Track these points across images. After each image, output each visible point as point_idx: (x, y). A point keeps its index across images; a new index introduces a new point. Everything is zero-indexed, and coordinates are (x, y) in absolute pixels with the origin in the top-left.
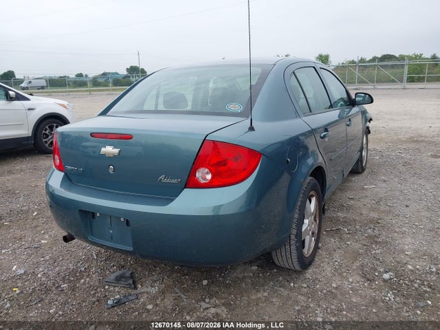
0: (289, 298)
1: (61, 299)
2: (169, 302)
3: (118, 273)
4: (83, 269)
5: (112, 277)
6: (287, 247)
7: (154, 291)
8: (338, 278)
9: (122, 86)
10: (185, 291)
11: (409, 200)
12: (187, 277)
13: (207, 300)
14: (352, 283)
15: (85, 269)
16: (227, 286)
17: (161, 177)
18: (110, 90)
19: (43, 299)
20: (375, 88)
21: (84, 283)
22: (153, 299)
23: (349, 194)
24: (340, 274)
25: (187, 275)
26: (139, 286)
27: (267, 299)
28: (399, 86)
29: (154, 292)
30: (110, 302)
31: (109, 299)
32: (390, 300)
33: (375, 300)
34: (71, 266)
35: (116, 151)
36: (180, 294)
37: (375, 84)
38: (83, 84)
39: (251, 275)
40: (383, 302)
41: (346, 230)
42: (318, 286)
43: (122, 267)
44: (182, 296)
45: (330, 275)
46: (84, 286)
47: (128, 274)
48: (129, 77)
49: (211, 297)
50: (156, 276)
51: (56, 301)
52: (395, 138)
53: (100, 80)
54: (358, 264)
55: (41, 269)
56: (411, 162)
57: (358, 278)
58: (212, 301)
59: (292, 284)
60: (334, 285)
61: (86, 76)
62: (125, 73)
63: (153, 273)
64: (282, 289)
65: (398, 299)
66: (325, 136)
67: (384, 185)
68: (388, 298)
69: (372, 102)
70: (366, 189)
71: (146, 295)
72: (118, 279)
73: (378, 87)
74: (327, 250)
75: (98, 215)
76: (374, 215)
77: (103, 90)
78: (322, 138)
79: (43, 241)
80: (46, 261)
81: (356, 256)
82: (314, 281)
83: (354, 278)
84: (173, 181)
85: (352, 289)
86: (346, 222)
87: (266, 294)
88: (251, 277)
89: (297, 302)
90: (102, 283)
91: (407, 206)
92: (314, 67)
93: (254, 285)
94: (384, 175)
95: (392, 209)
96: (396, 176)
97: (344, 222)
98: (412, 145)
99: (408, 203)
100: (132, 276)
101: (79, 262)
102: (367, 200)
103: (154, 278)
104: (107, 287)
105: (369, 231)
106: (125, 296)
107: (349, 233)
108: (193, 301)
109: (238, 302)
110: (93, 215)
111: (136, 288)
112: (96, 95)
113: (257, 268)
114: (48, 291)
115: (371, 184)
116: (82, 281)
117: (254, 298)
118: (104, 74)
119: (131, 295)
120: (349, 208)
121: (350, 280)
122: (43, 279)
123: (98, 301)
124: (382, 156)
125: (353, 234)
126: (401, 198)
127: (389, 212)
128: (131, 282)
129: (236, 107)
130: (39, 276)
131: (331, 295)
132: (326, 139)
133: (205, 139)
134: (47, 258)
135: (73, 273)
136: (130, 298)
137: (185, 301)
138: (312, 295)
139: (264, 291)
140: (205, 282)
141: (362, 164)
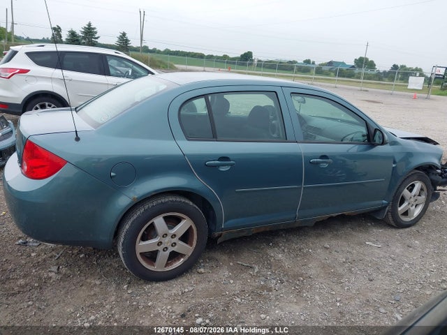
9: (344, 76)
10: (65, 255)
13: (61, 267)
36: (59, 255)
41: (257, 271)
48: (355, 68)
49: (68, 266)
57: (179, 310)
58: (63, 269)
59: (125, 287)
61: (313, 63)
62: (353, 64)
78: (207, 165)
83: (176, 309)
108: (55, 263)
118: (330, 63)
125: (254, 277)
133: (28, 139)
137: (52, 261)
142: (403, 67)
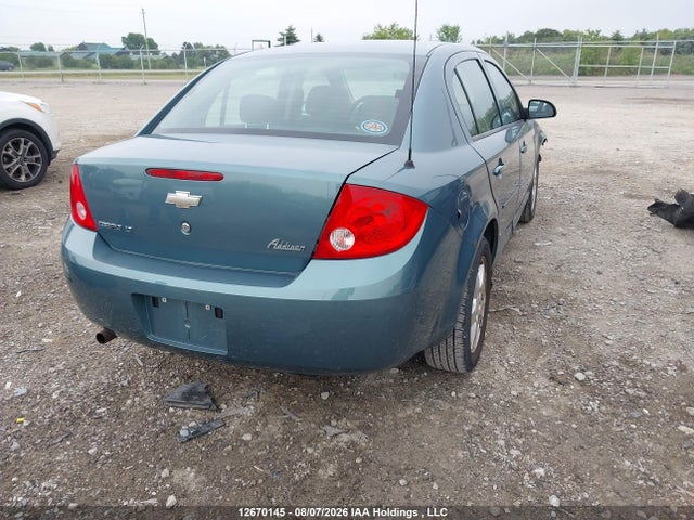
0: (452, 414)
1: (102, 430)
2: (275, 429)
3: (185, 387)
4: (125, 383)
5: (177, 394)
6: (450, 340)
7: (248, 412)
8: (517, 382)
9: (116, 68)
10: (297, 410)
11: (601, 263)
12: (296, 389)
13: (334, 423)
14: (539, 388)
15: (129, 383)
16: (360, 400)
17: (272, 243)
18: (97, 74)
19: (71, 434)
20: (530, 85)
21: (133, 406)
22: (249, 425)
23: (515, 255)
24: (520, 376)
25: (294, 385)
26: (224, 406)
27: (421, 418)
28: (565, 81)
29: (249, 414)
30: (184, 433)
31: (180, 428)
32: (593, 409)
33: (572, 410)
34: (103, 379)
35: (195, 199)
36: (290, 414)
37: (531, 77)
38: (45, 63)
39: (391, 381)
40: (584, 413)
41: (518, 310)
42: (491, 396)
43: (189, 378)
44: (293, 417)
45: (505, 378)
46: (134, 410)
47: (201, 389)
48: (128, 53)
49: (339, 417)
50: (247, 390)
51: (94, 435)
52: (570, 166)
53: (76, 56)
54: (541, 361)
55: (54, 386)
56: (597, 205)
57: (546, 382)
58: (342, 423)
59: (454, 394)
60: (514, 393)
62: (121, 45)
63: (241, 385)
64: (440, 401)
65: (603, 408)
66: (499, 172)
67: (563, 241)
68: (589, 408)
69: (554, 114)
70: (538, 248)
71: (237, 420)
72: (188, 397)
73: (535, 82)
74: (495, 341)
75: (164, 300)
76: (555, 287)
77: (84, 75)
78: (496, 174)
79: (45, 340)
80: (59, 372)
81: (537, 348)
82: (484, 388)
83: (541, 382)
84: (293, 248)
85: (539, 397)
86: (516, 299)
87: (418, 410)
88: (391, 385)
89: (465, 420)
90: (164, 403)
91: (599, 273)
92: (477, 60)
93: (399, 397)
94: (562, 225)
95: (578, 277)
96: (579, 228)
97: (514, 298)
98: (595, 179)
99: (600, 268)
100: (208, 392)
101: (116, 372)
102: (542, 265)
103: (245, 392)
104: (171, 410)
105: (552, 311)
106: (205, 423)
107: (523, 315)
108: (313, 425)
109: (379, 424)
110: (155, 301)
111: (218, 410)
112: (74, 83)
113: (397, 370)
114: (75, 420)
115: (544, 239)
116: (129, 402)
117: (401, 415)
118: (82, 47)
119: (213, 420)
120: (518, 277)
121: (536, 384)
122: (63, 401)
123: (164, 432)
124: (555, 195)
125: (529, 316)
126: (590, 261)
127: (576, 282)
128: (208, 400)
129: (378, 128)
130: (54, 396)
131: (512, 407)
132: (500, 176)
133: (344, 183)
134: (60, 367)
135: (111, 389)
136: (213, 424)
137: (301, 426)
138: (484, 407)
139: (415, 405)
140: (325, 396)
141: (530, 208)
142: (197, 45)
